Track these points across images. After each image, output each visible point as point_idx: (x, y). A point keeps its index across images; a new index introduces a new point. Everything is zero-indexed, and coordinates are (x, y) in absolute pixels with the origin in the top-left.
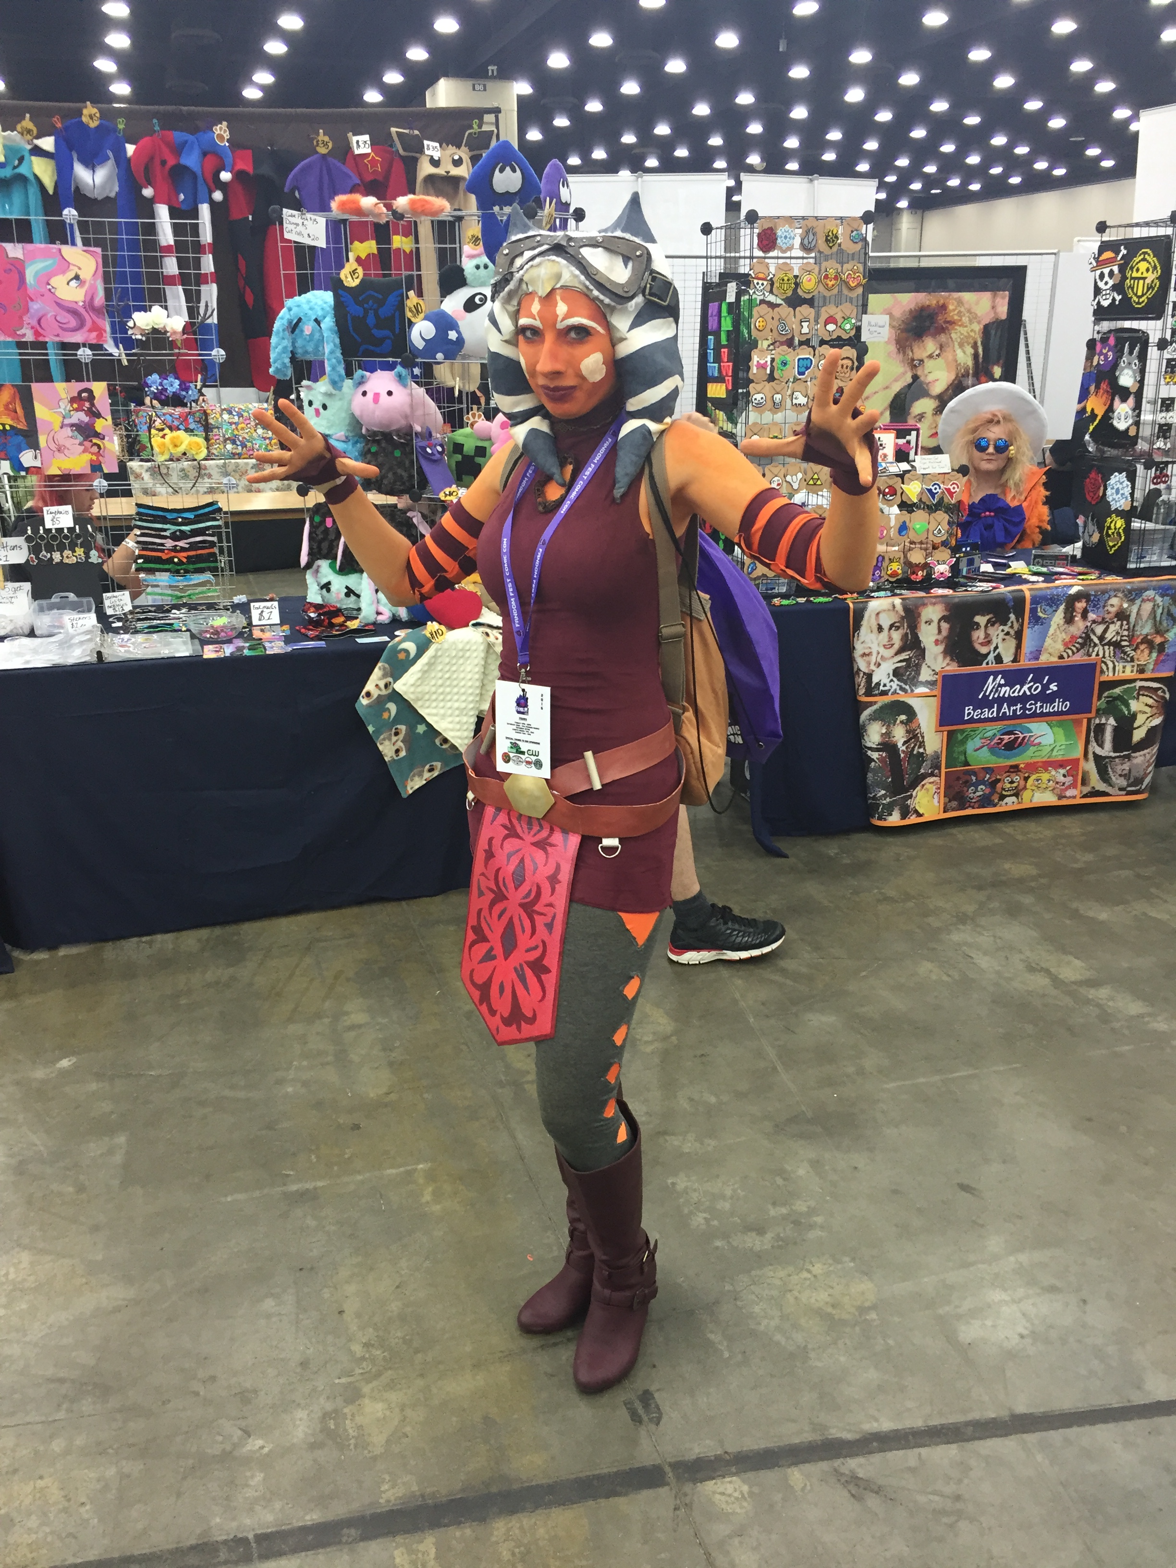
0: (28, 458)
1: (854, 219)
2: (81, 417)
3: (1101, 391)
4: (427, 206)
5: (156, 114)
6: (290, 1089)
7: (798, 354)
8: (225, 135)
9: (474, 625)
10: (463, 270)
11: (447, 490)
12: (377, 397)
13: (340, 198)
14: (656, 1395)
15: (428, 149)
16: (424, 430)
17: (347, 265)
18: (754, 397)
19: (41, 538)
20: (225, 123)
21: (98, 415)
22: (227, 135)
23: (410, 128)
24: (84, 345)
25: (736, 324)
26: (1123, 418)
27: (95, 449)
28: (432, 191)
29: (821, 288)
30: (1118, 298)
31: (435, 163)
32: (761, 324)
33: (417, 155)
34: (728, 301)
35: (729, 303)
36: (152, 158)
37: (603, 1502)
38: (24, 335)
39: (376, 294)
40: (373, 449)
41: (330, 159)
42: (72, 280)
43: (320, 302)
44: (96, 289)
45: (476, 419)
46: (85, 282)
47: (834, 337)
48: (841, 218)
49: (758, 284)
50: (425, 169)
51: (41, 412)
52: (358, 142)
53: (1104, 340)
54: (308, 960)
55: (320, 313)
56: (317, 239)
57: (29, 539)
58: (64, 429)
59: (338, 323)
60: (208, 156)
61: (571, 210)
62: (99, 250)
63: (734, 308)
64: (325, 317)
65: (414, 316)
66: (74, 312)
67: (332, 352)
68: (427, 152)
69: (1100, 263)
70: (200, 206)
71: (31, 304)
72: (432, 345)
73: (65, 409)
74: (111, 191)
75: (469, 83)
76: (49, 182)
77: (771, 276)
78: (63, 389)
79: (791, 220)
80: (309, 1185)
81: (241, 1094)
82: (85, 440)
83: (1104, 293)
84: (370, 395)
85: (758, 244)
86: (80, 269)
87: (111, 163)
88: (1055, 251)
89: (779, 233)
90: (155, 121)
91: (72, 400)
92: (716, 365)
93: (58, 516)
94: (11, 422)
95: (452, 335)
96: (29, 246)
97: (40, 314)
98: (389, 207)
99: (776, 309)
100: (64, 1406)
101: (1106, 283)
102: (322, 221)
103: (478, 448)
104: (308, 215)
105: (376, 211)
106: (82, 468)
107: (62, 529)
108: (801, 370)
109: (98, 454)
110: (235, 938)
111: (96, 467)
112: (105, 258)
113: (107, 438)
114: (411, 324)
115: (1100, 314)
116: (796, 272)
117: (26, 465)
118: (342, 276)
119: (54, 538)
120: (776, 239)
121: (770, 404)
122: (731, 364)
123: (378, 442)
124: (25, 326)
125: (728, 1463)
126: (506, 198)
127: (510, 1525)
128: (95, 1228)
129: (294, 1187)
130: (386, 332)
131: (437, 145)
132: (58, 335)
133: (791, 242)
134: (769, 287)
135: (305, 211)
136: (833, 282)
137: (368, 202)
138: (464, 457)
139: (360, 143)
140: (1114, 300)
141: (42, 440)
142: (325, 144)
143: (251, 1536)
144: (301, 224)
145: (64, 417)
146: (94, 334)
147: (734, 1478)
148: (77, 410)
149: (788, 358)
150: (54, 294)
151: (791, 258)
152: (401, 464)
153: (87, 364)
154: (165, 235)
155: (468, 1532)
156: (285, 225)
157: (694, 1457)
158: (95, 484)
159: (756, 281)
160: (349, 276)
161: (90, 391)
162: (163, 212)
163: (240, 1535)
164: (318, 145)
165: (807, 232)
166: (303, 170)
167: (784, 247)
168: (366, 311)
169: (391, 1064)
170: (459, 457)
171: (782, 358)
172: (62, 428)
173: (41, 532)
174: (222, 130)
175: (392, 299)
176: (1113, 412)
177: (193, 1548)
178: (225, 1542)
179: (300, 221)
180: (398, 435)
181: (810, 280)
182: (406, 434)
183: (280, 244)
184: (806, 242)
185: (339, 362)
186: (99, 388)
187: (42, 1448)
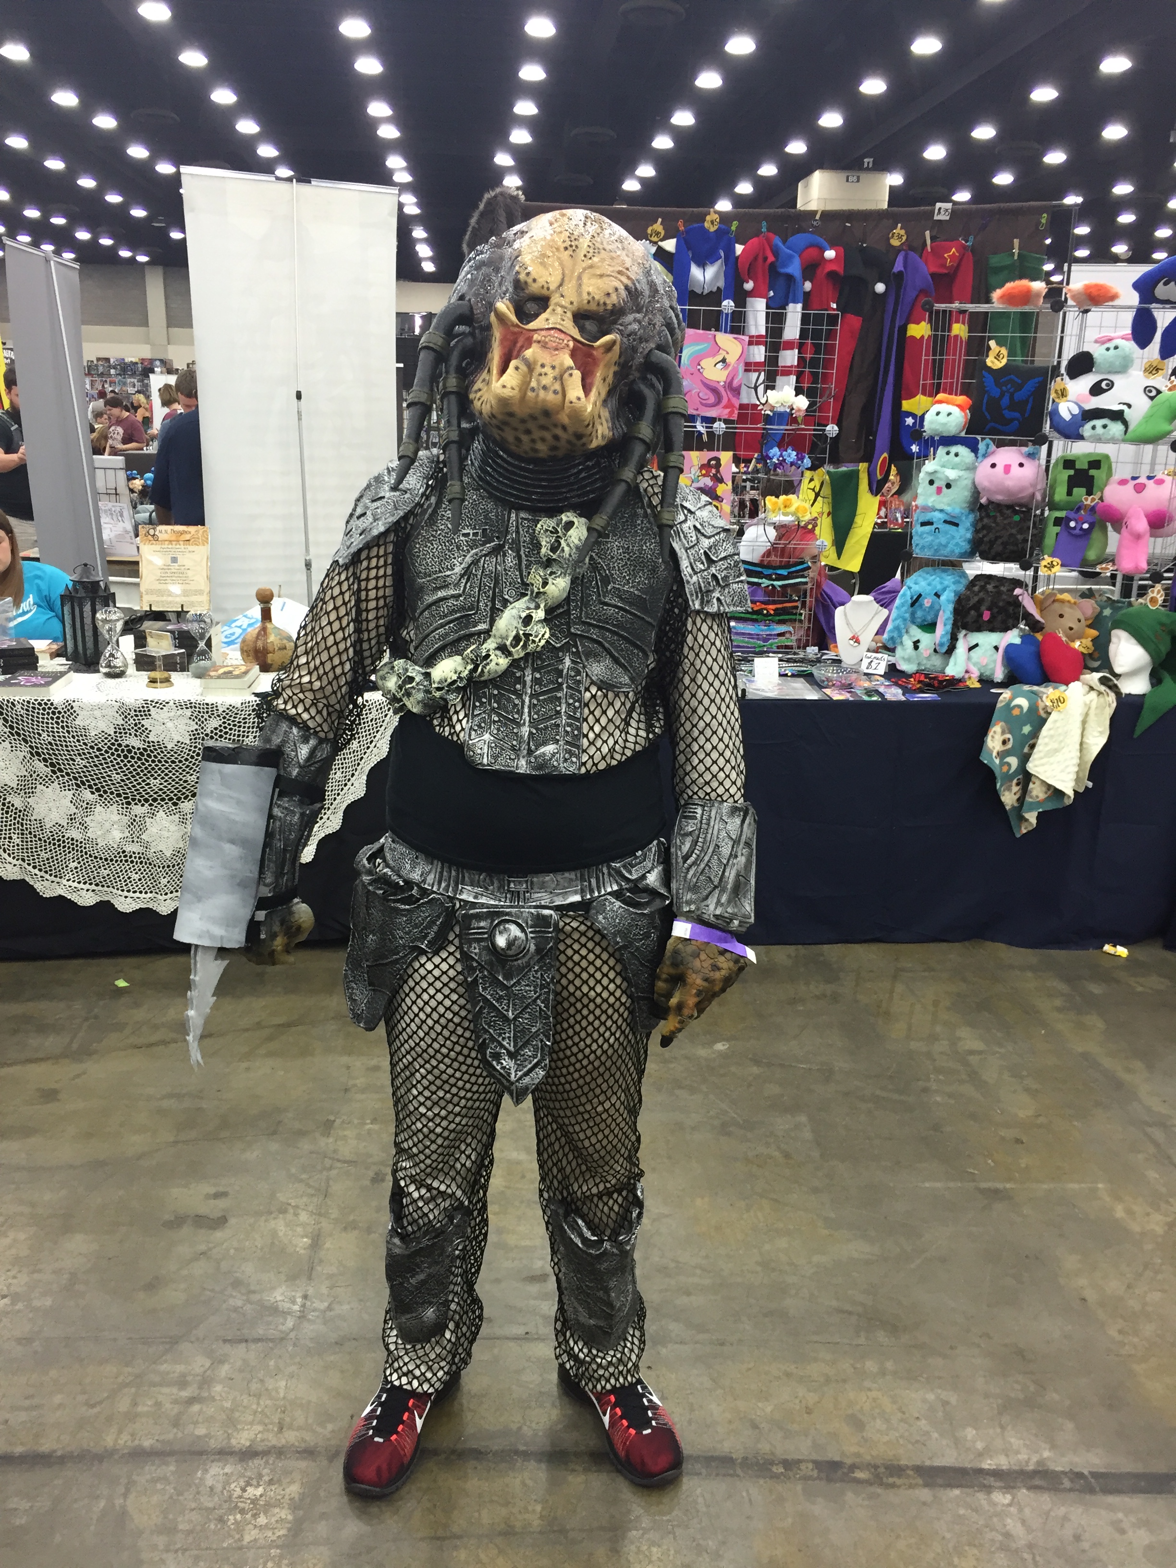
6: (938, 1099)
12: (1006, 468)
24: (720, 420)
36: (757, 257)
39: (1017, 379)
42: (719, 362)
44: (738, 370)
46: (729, 365)
54: (900, 988)
66: (715, 391)
74: (717, 284)
75: (843, 175)
80: (999, 1186)
81: (896, 1097)
84: (999, 467)
86: (727, 353)
87: (720, 262)
90: (764, 223)
100: (862, 1334)
110: (822, 958)
128: (815, 1190)
129: (984, 1185)
130: (1017, 414)
132: (698, 410)
143: (1086, 1473)
146: (727, 410)
150: (702, 374)
153: (720, 436)
160: (994, 361)
163: (1076, 1470)
169: (1027, 1090)
175: (1035, 382)
177: (1035, 1473)
178: (1064, 1473)
187: (858, 1366)
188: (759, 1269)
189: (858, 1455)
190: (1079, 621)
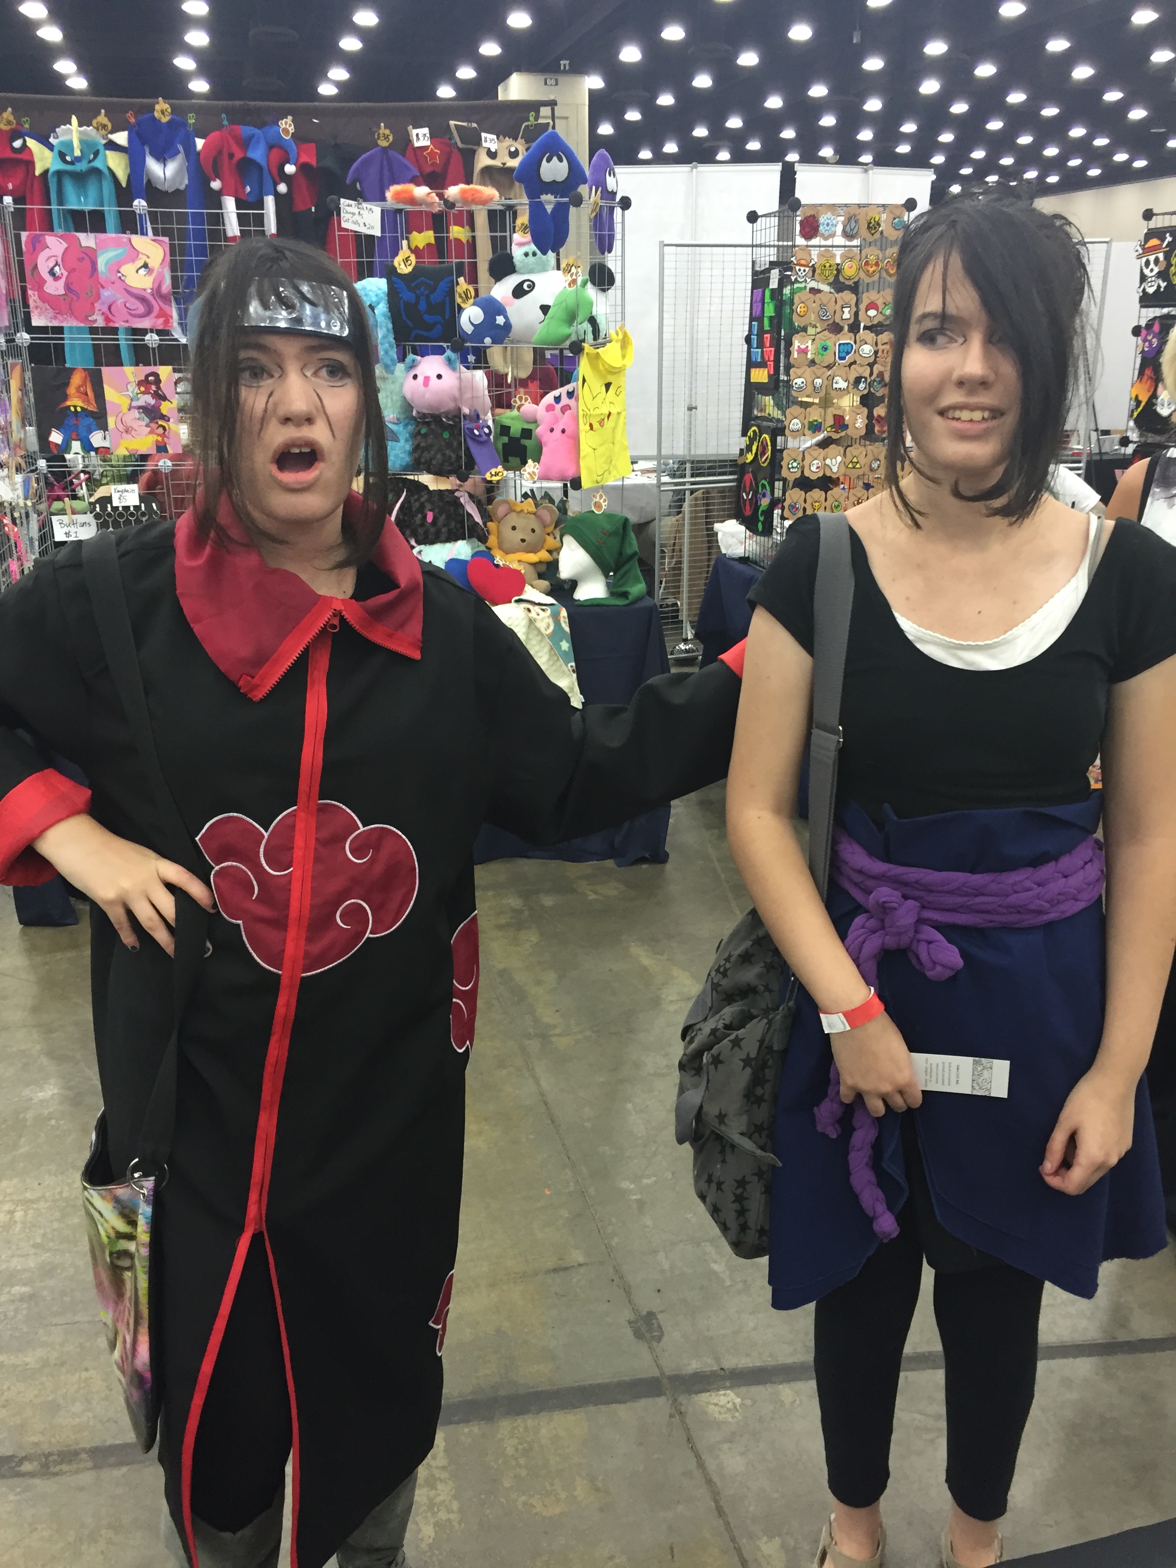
0: (97, 439)
1: (896, 206)
2: (149, 400)
3: (1146, 377)
4: (477, 195)
5: (226, 110)
7: (839, 340)
8: (290, 129)
9: (517, 601)
10: (512, 258)
11: (493, 471)
12: (427, 380)
13: (395, 188)
14: (659, 1316)
15: (486, 141)
16: (473, 413)
17: (401, 253)
18: (795, 381)
19: (109, 515)
20: (290, 118)
21: (164, 398)
22: (291, 129)
23: (469, 121)
24: (152, 331)
25: (779, 309)
26: (1166, 404)
27: (161, 430)
28: (488, 182)
29: (862, 275)
30: (1163, 285)
31: (492, 155)
32: (803, 310)
33: (475, 147)
34: (771, 287)
35: (772, 289)
36: (220, 152)
37: (603, 1408)
38: (96, 321)
39: (428, 281)
40: (423, 431)
41: (391, 153)
42: (141, 268)
43: (375, 289)
44: (163, 277)
45: (523, 402)
46: (153, 270)
47: (875, 322)
48: (883, 205)
49: (800, 270)
50: (483, 161)
51: (110, 394)
52: (417, 135)
53: (1149, 325)
55: (374, 299)
56: (373, 228)
57: (97, 517)
58: (133, 410)
59: (391, 309)
60: (274, 150)
61: (618, 198)
62: (166, 239)
63: (777, 294)
64: (378, 303)
65: (464, 302)
66: (142, 299)
67: (384, 337)
68: (484, 144)
69: (1146, 251)
70: (265, 198)
71: (101, 290)
72: (480, 330)
73: (132, 392)
74: (181, 184)
75: (541, 78)
76: (122, 175)
77: (813, 262)
78: (131, 373)
79: (833, 208)
82: (151, 422)
83: (1149, 280)
84: (420, 379)
85: (800, 232)
86: (148, 257)
87: (181, 157)
88: (1107, 240)
89: (822, 220)
90: (224, 115)
91: (140, 384)
92: (760, 350)
93: (125, 494)
94: (82, 405)
95: (500, 320)
96: (102, 236)
97: (111, 301)
98: (441, 196)
99: (818, 295)
101: (1152, 270)
102: (377, 211)
103: (523, 430)
104: (365, 205)
105: (429, 200)
106: (148, 449)
107: (129, 507)
108: (843, 355)
109: (163, 435)
111: (162, 448)
112: (172, 247)
113: (171, 420)
114: (461, 309)
115: (1146, 300)
116: (838, 261)
117: (95, 445)
118: (396, 264)
119: (121, 515)
120: (819, 226)
121: (810, 389)
122: (773, 349)
123: (428, 424)
124: (96, 312)
125: (723, 1378)
126: (553, 187)
127: (515, 1425)
130: (439, 318)
131: (495, 137)
132: (127, 321)
133: (833, 229)
134: (811, 274)
135: (361, 200)
136: (874, 268)
137: (421, 191)
138: (510, 438)
139: (420, 136)
140: (1159, 287)
141: (111, 421)
142: (386, 137)
144: (357, 213)
145: (132, 400)
146: (161, 320)
147: (728, 1391)
148: (144, 393)
149: (829, 344)
150: (123, 281)
151: (833, 246)
152: (449, 445)
153: (154, 349)
154: (231, 225)
155: (476, 1429)
156: (342, 215)
157: (691, 1372)
158: (160, 464)
159: (797, 268)
160: (403, 266)
161: (156, 375)
162: (230, 204)
164: (379, 138)
165: (849, 219)
166: (365, 161)
167: (826, 234)
168: (418, 298)
170: (506, 439)
171: (823, 343)
172: (129, 410)
173: (109, 509)
174: (287, 125)
175: (443, 285)
176: (1157, 398)
179: (356, 211)
180: (447, 417)
181: (851, 267)
182: (455, 416)
183: (337, 233)
184: (848, 229)
185: (391, 346)
186: (165, 372)
187: (88, 1344)
188: (32, 1251)
189: (37, 1444)
190: (533, 531)
